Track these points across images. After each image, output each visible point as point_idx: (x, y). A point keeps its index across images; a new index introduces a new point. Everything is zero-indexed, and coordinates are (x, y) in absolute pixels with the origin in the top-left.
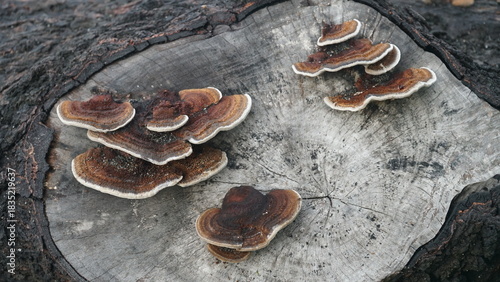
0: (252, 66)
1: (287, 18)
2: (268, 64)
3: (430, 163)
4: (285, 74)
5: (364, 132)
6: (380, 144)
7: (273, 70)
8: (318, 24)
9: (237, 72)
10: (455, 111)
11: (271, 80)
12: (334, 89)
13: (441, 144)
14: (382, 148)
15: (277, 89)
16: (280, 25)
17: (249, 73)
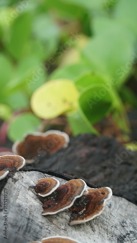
0: (27, 224)
1: (15, 192)
2: (32, 220)
3: (129, 233)
4: (43, 222)
5: (96, 232)
6: (106, 235)
7: (37, 222)
8: (29, 189)
9: (26, 231)
10: (110, 205)
11: (41, 228)
12: (66, 219)
13: (123, 222)
14: (109, 236)
15: (48, 231)
16: (16, 198)
17: (30, 229)
